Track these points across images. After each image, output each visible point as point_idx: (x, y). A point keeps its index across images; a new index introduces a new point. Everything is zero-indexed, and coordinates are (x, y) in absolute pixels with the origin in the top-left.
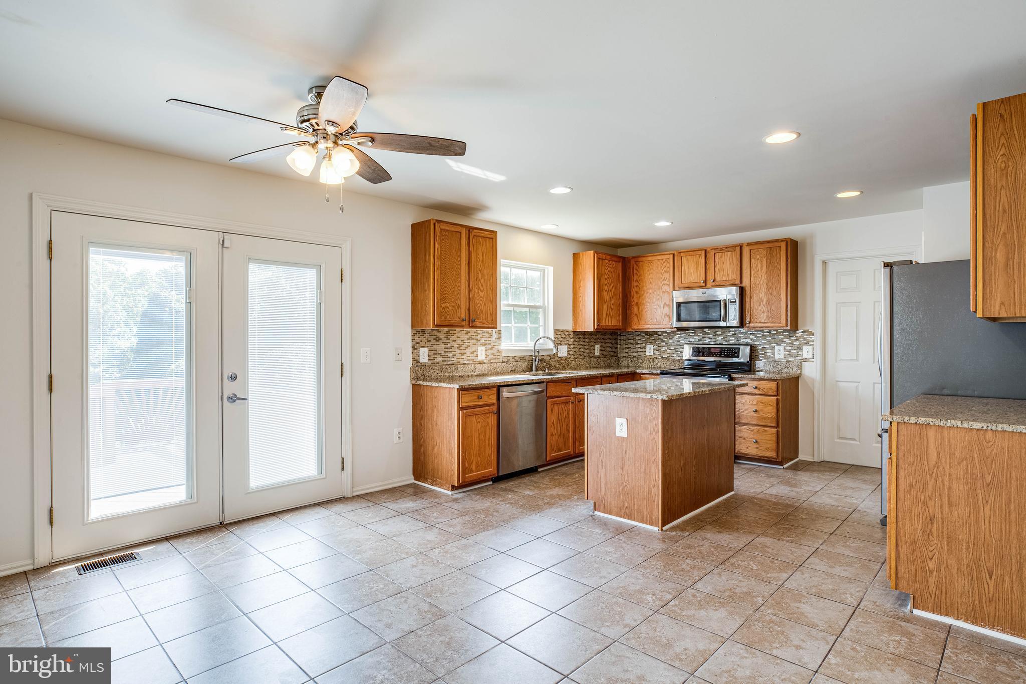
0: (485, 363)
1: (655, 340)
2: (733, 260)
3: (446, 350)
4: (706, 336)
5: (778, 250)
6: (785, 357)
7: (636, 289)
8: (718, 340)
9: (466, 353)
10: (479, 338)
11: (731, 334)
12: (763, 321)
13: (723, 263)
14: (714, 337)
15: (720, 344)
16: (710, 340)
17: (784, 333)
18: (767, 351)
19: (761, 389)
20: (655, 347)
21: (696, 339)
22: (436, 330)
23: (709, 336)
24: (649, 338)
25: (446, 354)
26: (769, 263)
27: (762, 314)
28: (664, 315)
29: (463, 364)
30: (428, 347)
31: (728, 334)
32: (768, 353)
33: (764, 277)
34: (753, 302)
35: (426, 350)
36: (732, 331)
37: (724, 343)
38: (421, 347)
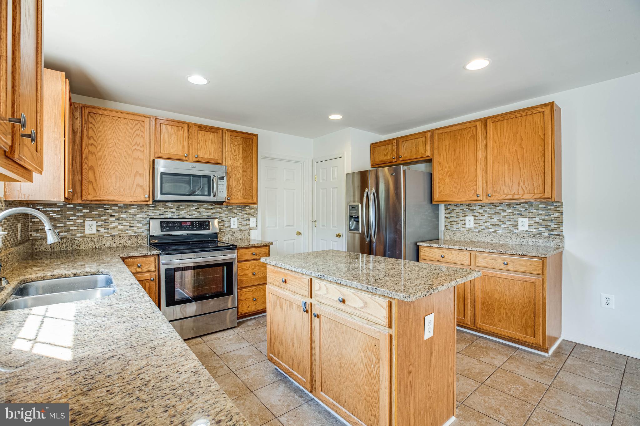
1: (99, 215)
2: (215, 141)
4: (168, 210)
5: (250, 142)
6: (238, 227)
7: (91, 149)
8: (181, 214)
11: (194, 208)
12: (240, 198)
13: (206, 141)
14: (178, 211)
15: (184, 218)
16: (173, 214)
17: (238, 208)
18: (225, 223)
19: (258, 254)
20: (99, 223)
21: (156, 213)
23: (172, 210)
24: (90, 212)
26: (245, 151)
27: (239, 192)
28: (135, 186)
31: (191, 209)
32: (225, 224)
33: (241, 161)
34: (232, 181)
36: (196, 206)
37: (187, 217)
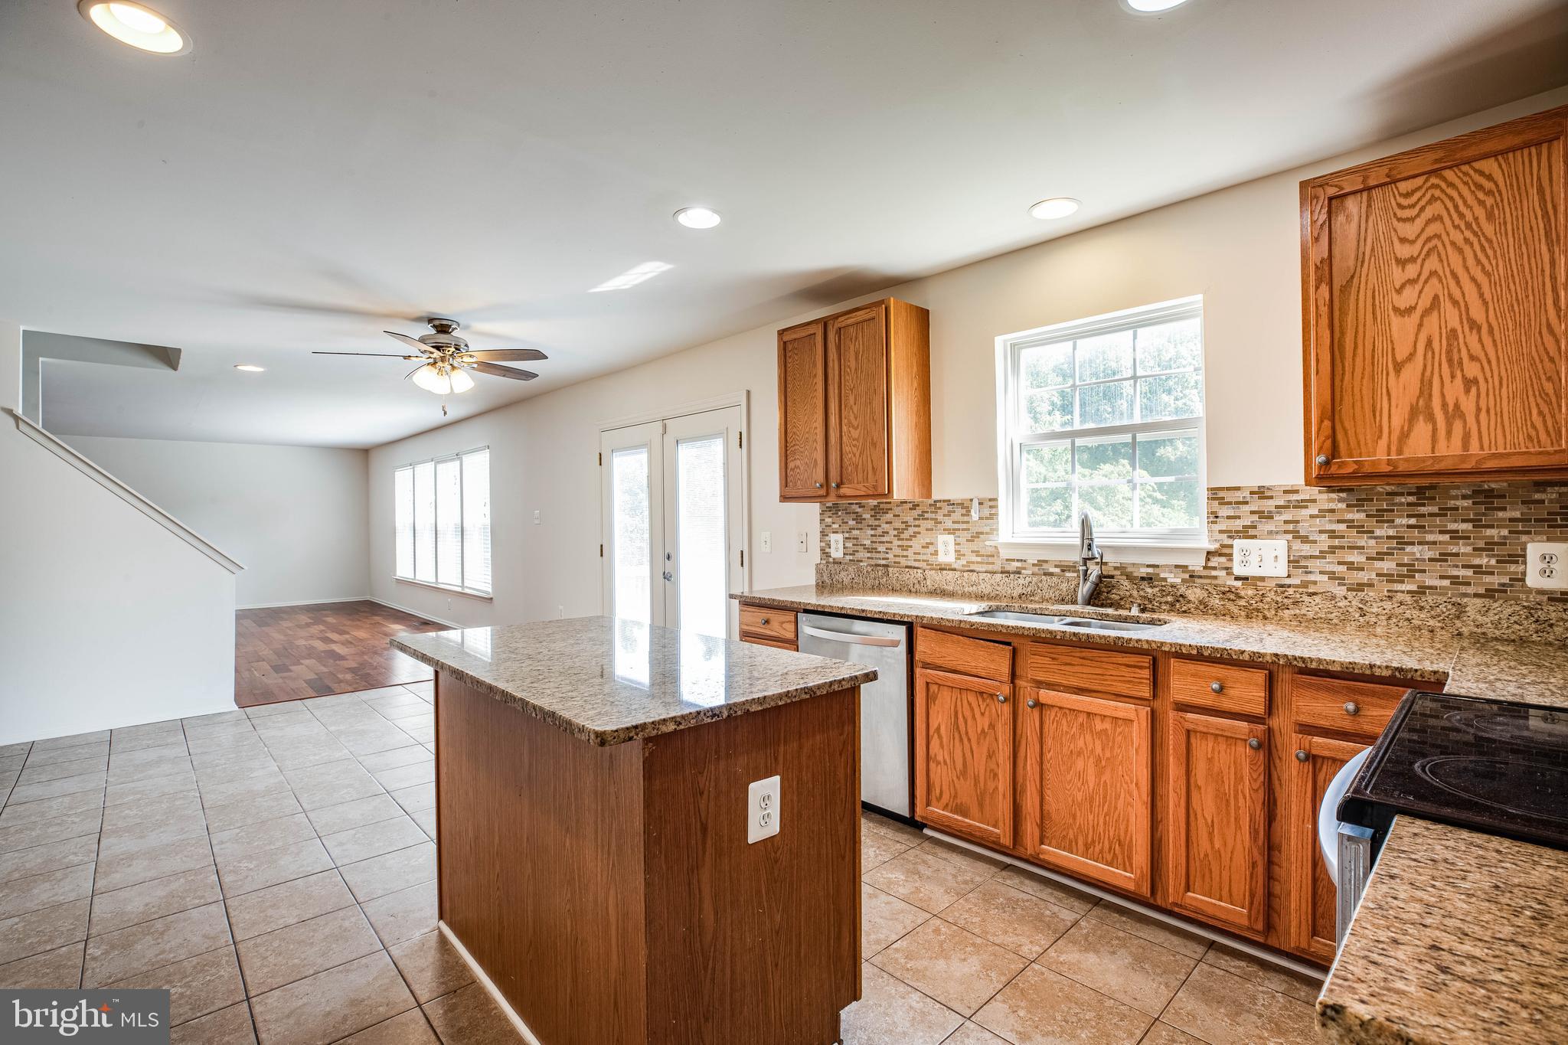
0: (955, 570)
3: (874, 539)
9: (911, 547)
10: (940, 518)
22: (856, 504)
25: (874, 546)
29: (907, 567)
30: (843, 532)
35: (840, 537)
38: (834, 532)
